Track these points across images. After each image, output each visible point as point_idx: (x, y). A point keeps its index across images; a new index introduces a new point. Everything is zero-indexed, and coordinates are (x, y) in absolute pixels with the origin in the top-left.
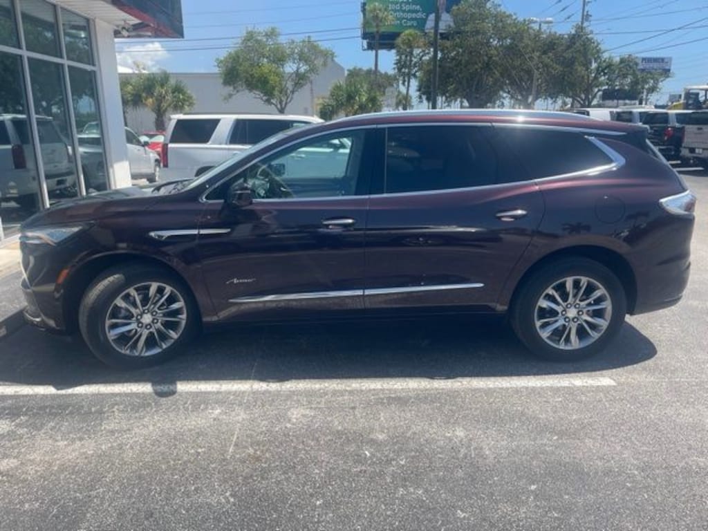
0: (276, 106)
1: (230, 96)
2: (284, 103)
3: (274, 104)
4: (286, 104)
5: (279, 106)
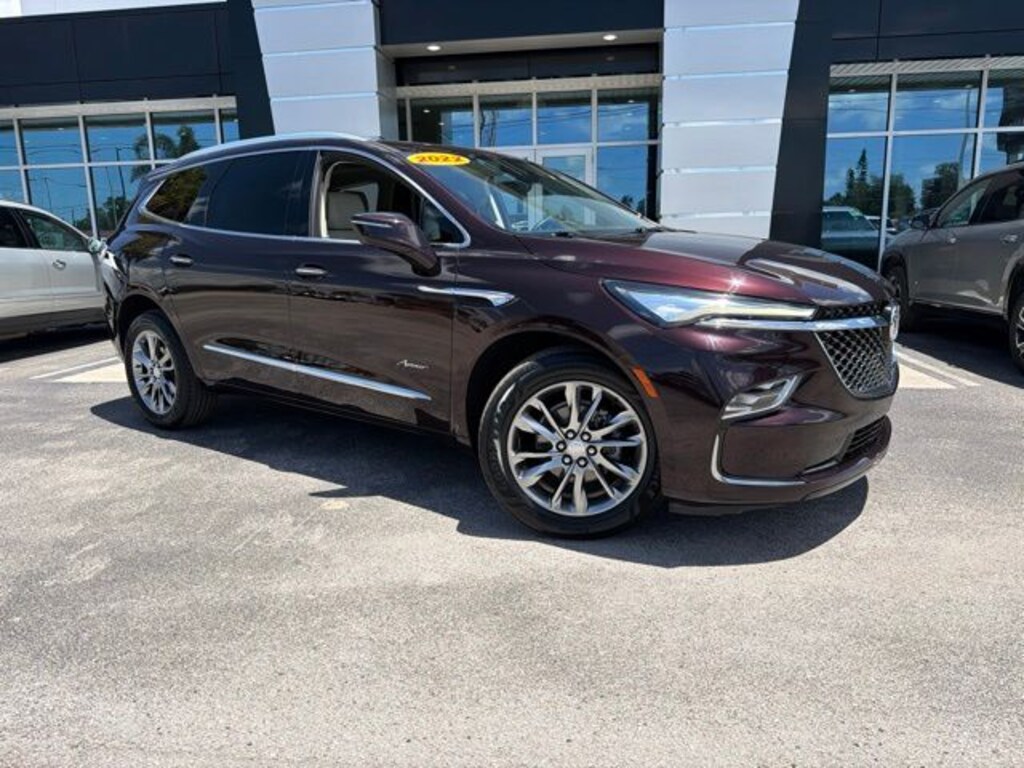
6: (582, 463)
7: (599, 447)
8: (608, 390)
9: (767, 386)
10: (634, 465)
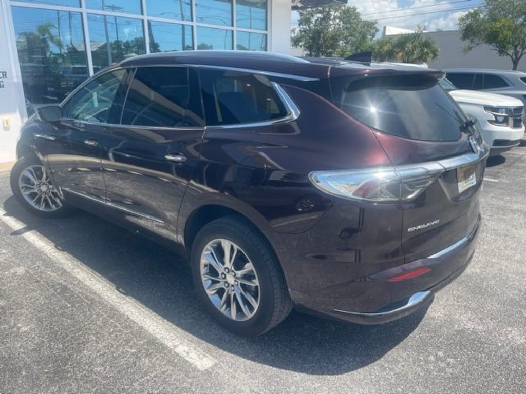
0: (511, 57)
1: (470, 48)
2: (519, 55)
3: (510, 55)
4: (522, 55)
5: (514, 57)
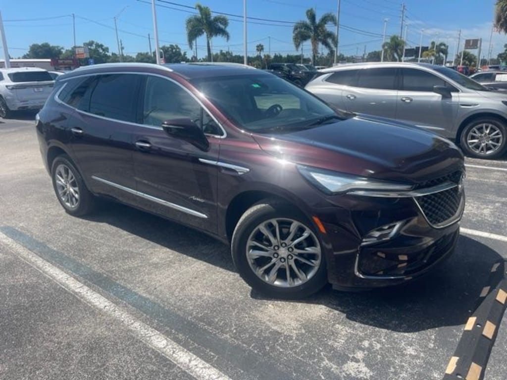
6: (283, 260)
7: (295, 257)
8: (313, 234)
9: (386, 227)
10: (306, 273)
